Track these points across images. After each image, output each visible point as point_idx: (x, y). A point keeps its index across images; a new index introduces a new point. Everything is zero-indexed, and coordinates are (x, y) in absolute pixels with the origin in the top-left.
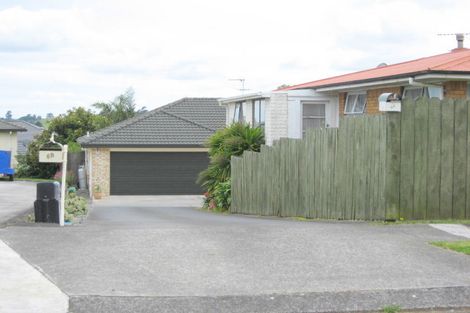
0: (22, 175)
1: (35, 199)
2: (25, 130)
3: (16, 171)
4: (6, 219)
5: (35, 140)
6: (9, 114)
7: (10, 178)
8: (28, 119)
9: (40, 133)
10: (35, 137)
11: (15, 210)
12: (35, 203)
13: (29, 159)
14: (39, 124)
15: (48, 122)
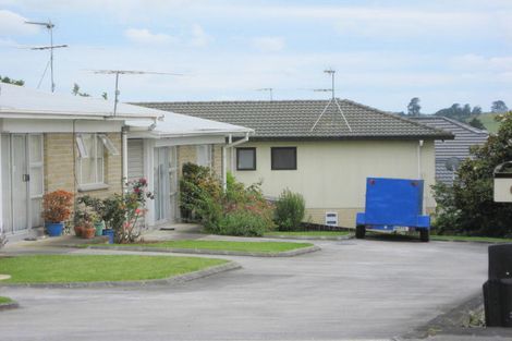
0: (446, 229)
1: (485, 278)
2: (451, 137)
3: (434, 220)
4: (425, 320)
5: (472, 158)
6: (414, 106)
7: (422, 235)
8: (454, 113)
9: (482, 143)
10: (471, 151)
11: (440, 302)
12: (485, 286)
13: (459, 197)
14: (476, 124)
15: (498, 119)
